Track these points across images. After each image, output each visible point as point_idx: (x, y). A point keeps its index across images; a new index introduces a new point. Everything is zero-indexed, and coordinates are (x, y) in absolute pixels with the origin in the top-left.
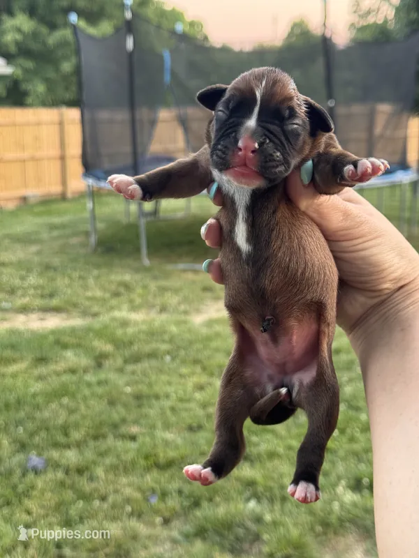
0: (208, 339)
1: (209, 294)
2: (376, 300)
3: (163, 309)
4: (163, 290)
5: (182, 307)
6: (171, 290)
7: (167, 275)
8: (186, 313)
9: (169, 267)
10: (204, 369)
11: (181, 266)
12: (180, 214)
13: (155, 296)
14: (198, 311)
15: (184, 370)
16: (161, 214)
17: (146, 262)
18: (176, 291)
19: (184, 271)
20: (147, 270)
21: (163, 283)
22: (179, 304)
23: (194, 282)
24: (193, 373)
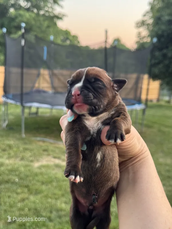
0: (36, 175)
1: (45, 153)
2: (124, 160)
3: (22, 159)
4: (26, 149)
5: (31, 159)
6: (29, 149)
7: (31, 142)
8: (32, 161)
9: (33, 139)
10: (29, 190)
11: (38, 139)
12: (48, 115)
13: (21, 152)
14: (38, 161)
15: (19, 191)
16: (40, 114)
17: (24, 135)
18: (31, 150)
19: (39, 141)
20: (22, 139)
21: (27, 146)
22: (31, 156)
23: (41, 146)
24: (22, 192)
